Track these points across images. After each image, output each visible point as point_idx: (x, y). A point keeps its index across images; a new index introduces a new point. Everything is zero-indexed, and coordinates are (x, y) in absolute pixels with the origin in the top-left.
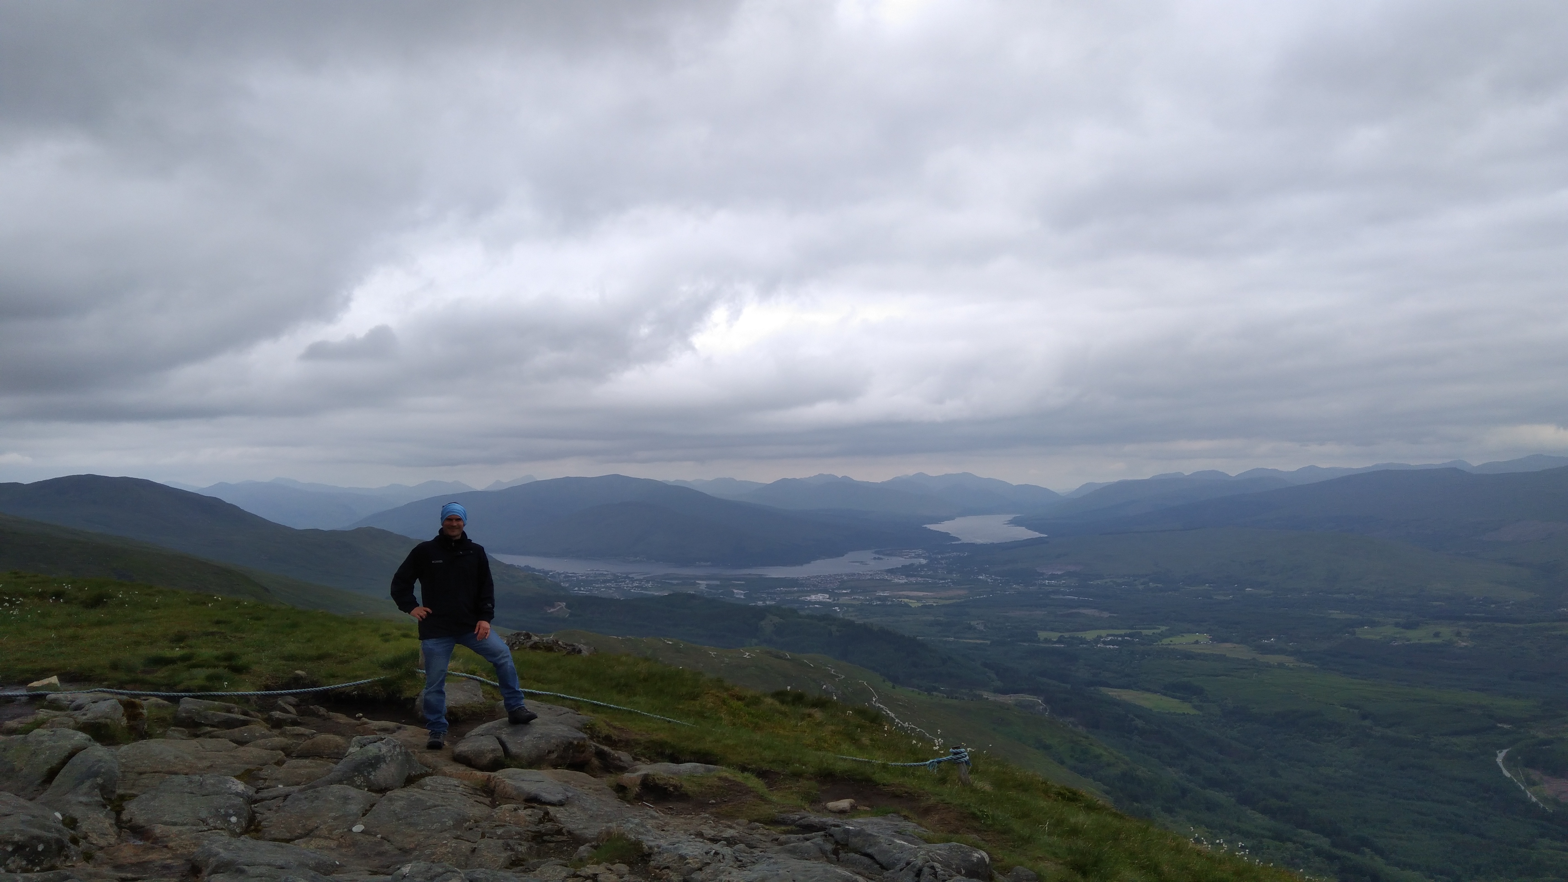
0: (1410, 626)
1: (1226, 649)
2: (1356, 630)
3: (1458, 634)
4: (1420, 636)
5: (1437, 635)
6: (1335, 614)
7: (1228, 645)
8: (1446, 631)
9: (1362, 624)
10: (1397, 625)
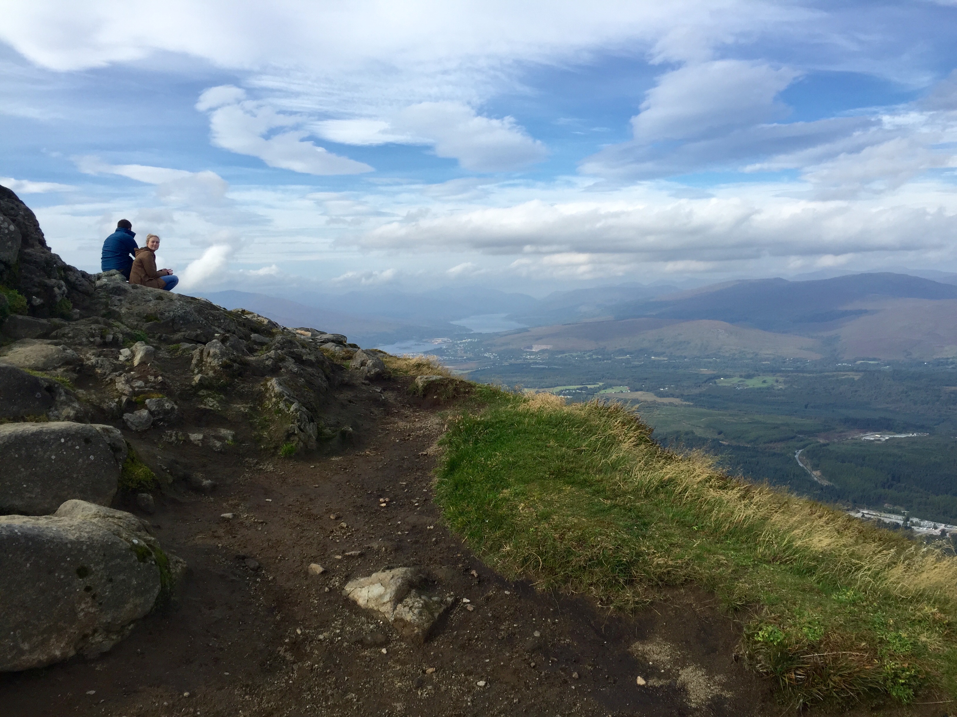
0: (749, 376)
1: (638, 395)
2: (716, 380)
3: (777, 381)
4: (755, 383)
5: (764, 382)
6: (704, 371)
7: (640, 393)
8: (770, 379)
9: (719, 377)
10: (741, 376)
